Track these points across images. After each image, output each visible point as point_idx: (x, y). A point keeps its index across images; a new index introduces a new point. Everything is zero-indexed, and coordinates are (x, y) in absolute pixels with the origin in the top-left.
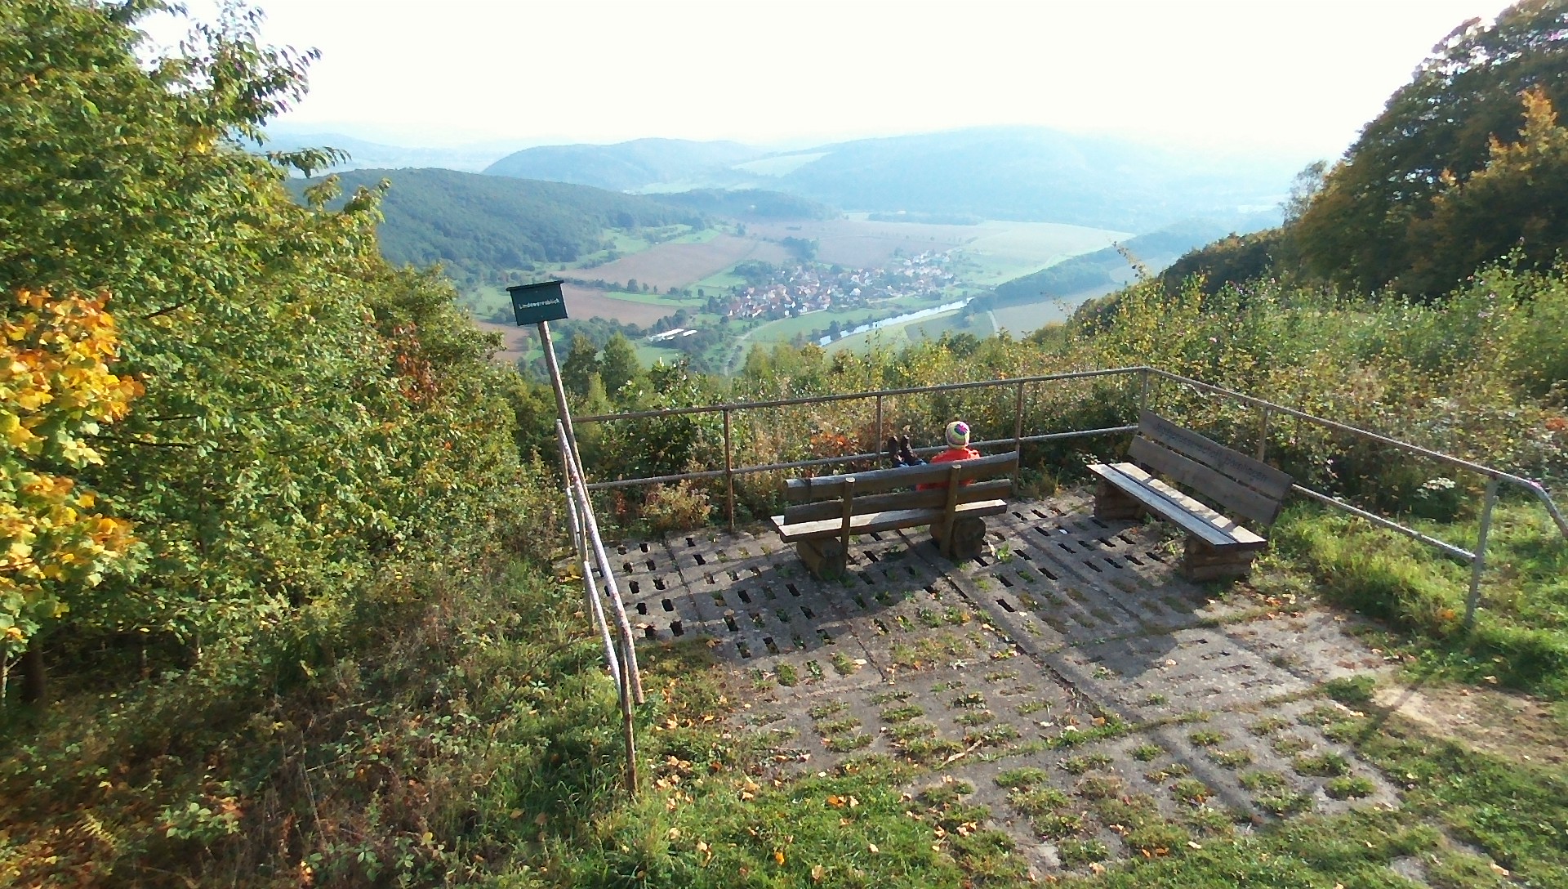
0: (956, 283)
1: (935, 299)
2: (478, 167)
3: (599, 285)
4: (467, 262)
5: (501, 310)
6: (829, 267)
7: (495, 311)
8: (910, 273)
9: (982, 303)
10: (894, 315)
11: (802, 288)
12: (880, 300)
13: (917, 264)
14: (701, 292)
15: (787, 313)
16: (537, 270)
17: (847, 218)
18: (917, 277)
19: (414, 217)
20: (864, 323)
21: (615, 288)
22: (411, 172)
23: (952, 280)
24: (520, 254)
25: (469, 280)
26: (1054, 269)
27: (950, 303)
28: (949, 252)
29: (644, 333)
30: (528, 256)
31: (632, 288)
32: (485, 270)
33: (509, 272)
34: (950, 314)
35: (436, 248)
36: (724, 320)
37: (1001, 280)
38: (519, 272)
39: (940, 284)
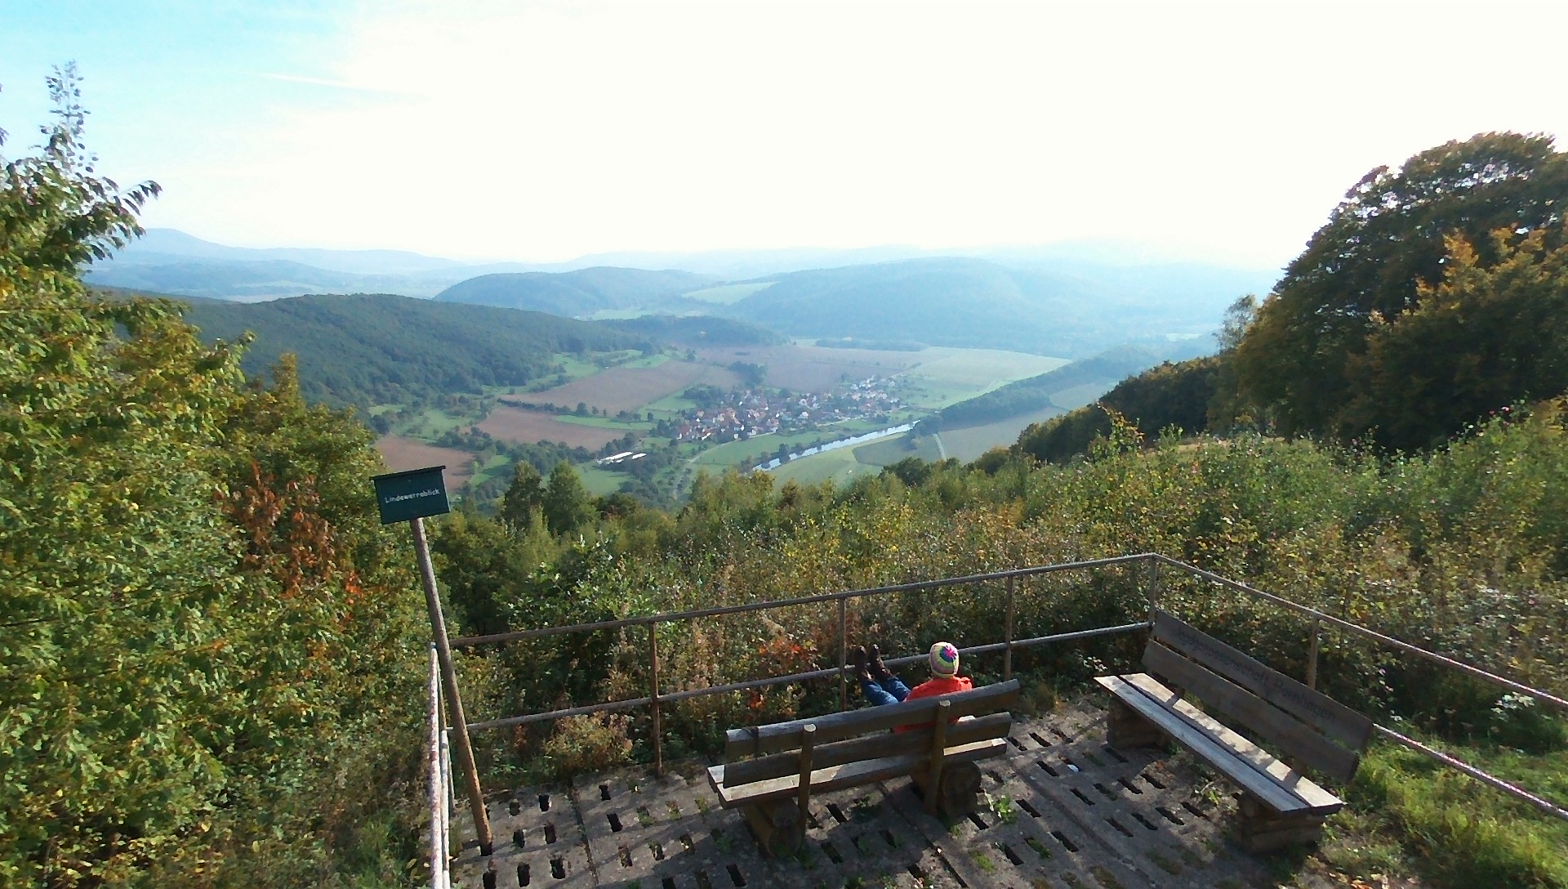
0: (901, 407)
1: (882, 422)
2: (430, 293)
3: (548, 408)
4: (415, 386)
5: (448, 434)
6: (777, 391)
7: (441, 435)
8: (856, 397)
9: (929, 426)
10: (842, 439)
11: (751, 411)
12: (829, 424)
13: (863, 389)
14: (650, 416)
15: (736, 436)
16: (485, 394)
17: (795, 343)
18: (863, 401)
19: (362, 341)
20: (812, 446)
21: (564, 411)
22: (361, 298)
23: (897, 404)
24: (469, 378)
25: (416, 404)
26: (996, 394)
27: (897, 426)
28: (894, 377)
29: (592, 457)
30: (476, 380)
31: (581, 411)
32: (433, 394)
33: (458, 395)
34: (897, 437)
35: (383, 371)
36: (673, 443)
37: (946, 404)
38: (466, 396)
39: (887, 407)
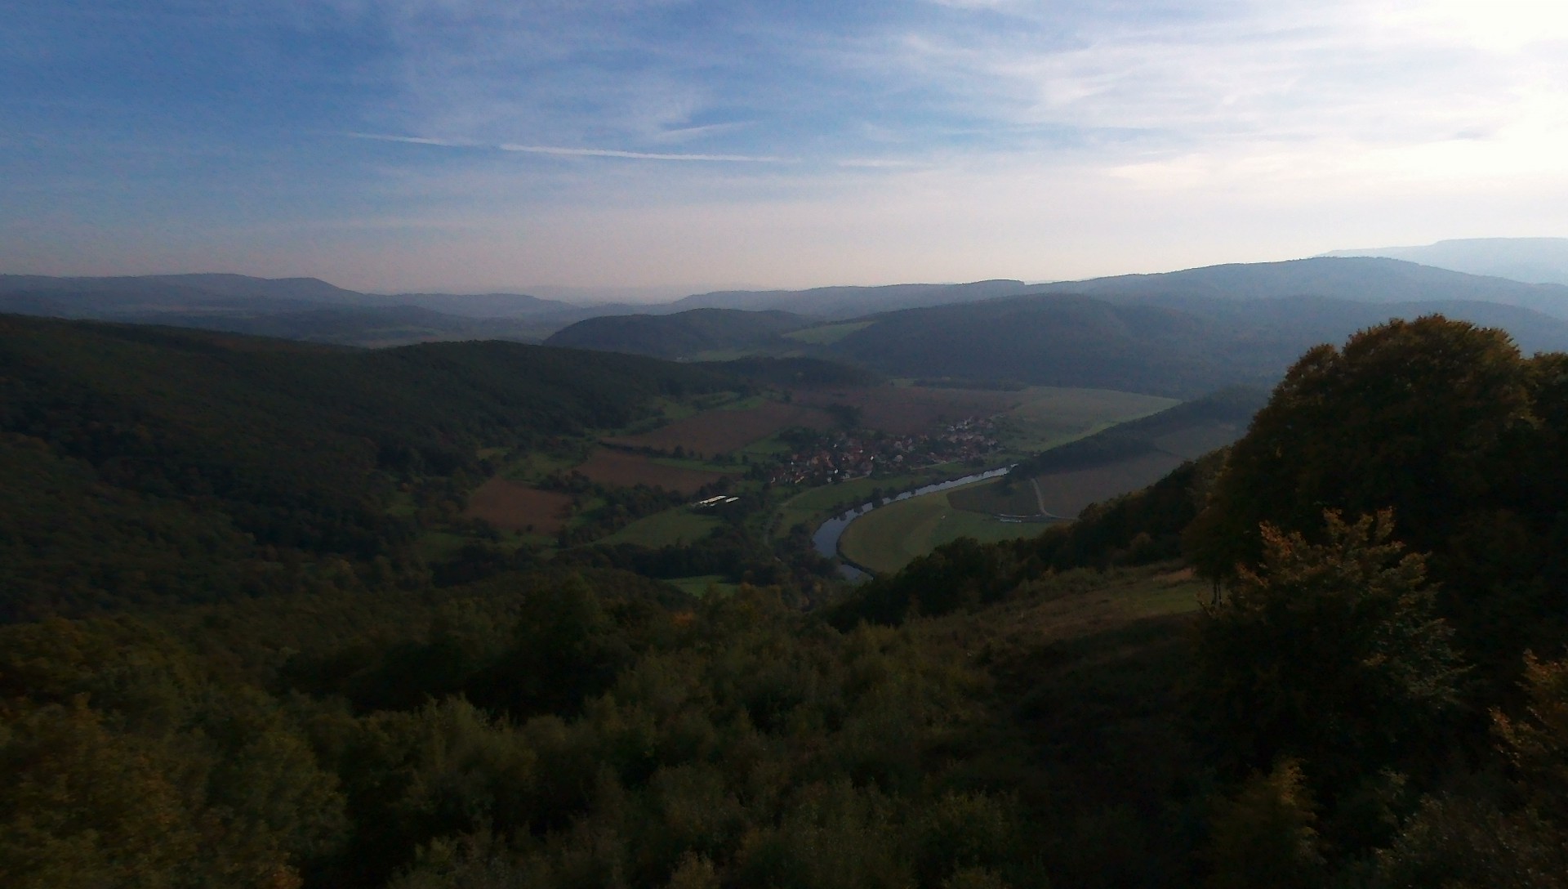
0: (999, 449)
1: (978, 466)
2: (538, 337)
3: (647, 451)
4: (521, 429)
5: (550, 477)
6: (872, 433)
7: (543, 478)
8: (953, 439)
9: (1027, 470)
11: (846, 454)
12: (923, 467)
13: (959, 431)
14: (745, 459)
15: (829, 480)
16: (587, 437)
17: (893, 384)
18: (960, 443)
19: (473, 386)
20: (905, 490)
21: (661, 454)
22: (475, 345)
23: (994, 447)
24: (572, 421)
25: (521, 447)
26: (1097, 437)
28: (992, 418)
29: (685, 501)
30: (579, 423)
31: (678, 454)
32: (538, 437)
33: (560, 438)
34: (993, 481)
35: (492, 415)
36: (767, 487)
37: (1046, 447)
38: (569, 438)
39: (983, 449)
